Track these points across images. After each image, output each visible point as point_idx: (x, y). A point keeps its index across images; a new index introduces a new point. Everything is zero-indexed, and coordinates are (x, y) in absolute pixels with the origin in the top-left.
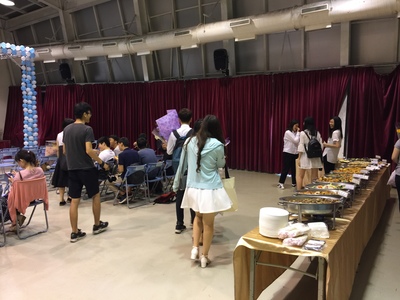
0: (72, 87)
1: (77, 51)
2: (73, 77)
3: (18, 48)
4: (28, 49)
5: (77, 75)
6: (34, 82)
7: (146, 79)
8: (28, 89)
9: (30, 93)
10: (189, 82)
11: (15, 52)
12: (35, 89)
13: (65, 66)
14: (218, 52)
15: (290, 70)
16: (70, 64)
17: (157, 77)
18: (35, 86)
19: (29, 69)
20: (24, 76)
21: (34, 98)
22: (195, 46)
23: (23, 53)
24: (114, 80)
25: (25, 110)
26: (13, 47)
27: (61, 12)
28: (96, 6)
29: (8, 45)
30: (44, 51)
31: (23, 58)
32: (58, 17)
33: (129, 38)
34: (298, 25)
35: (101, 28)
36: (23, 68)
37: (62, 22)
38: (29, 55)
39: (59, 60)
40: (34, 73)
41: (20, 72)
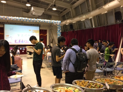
0: (73, 31)
2: (74, 28)
3: (56, 21)
4: (59, 21)
6: (61, 31)
9: (59, 34)
12: (61, 33)
17: (98, 26)
18: (61, 32)
19: (59, 27)
20: (58, 29)
22: (106, 12)
24: (85, 28)
26: (55, 21)
27: (71, 9)
28: (80, 5)
29: (53, 21)
30: (66, 21)
32: (70, 11)
36: (58, 27)
38: (59, 23)
39: (70, 24)
40: (60, 28)
41: (57, 28)
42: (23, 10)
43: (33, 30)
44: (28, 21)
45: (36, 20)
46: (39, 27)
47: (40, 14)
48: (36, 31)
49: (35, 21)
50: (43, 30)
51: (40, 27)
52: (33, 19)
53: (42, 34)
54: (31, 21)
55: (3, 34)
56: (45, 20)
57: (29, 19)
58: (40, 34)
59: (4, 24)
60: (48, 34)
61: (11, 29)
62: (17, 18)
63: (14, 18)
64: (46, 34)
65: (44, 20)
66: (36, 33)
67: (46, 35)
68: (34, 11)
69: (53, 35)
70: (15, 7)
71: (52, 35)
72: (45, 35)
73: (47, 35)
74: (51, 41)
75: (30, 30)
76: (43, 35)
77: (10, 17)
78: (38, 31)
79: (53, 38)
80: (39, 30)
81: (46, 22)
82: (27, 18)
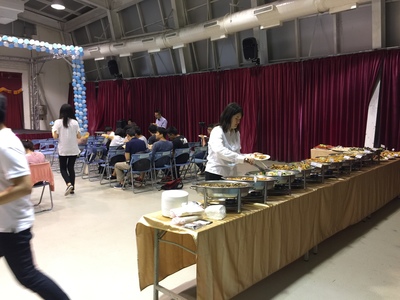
0: (120, 82)
1: (121, 48)
2: (121, 73)
3: (68, 48)
4: (77, 48)
5: (124, 70)
6: (84, 78)
7: (184, 71)
8: (78, 85)
9: (80, 89)
10: (223, 73)
11: (65, 52)
12: (85, 85)
13: (113, 63)
14: (247, 41)
15: (320, 56)
16: (118, 60)
17: (195, 69)
18: (84, 82)
19: (79, 67)
20: (74, 73)
21: (84, 93)
22: (223, 36)
23: (73, 52)
24: (157, 73)
25: (76, 104)
26: (64, 47)
27: (108, 11)
28: (140, 4)
29: (59, 46)
30: (94, 49)
31: (73, 57)
32: (106, 17)
33: (165, 33)
34: (322, 9)
35: (144, 24)
36: (74, 66)
37: (110, 21)
38: (78, 54)
39: (108, 57)
40: (83, 70)
41: (71, 69)
47: (6, 20)
50: (6, 74)
56: (32, 42)
60: (25, 89)
64: (20, 87)
65: (27, 41)
67: (19, 91)
72: (15, 92)
73: (21, 93)
74: (40, 112)
76: (9, 91)
81: (34, 48)
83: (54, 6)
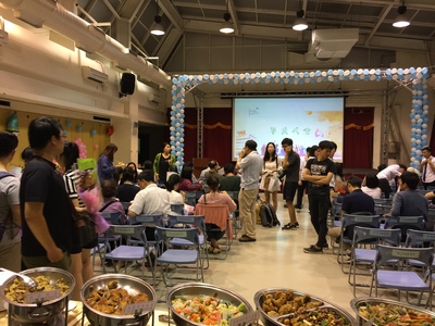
3: (406, 71)
4: (419, 70)
6: (426, 107)
9: (420, 120)
11: (402, 76)
12: (426, 116)
18: (426, 112)
19: (420, 93)
20: (414, 101)
21: (425, 125)
23: (414, 76)
26: (401, 71)
29: (394, 71)
31: (414, 82)
36: (414, 92)
38: (420, 77)
40: (425, 97)
41: (411, 97)
42: (290, 46)
43: (321, 113)
44: (296, 82)
45: (324, 74)
46: (342, 99)
47: (344, 53)
48: (330, 116)
49: (319, 80)
50: (357, 109)
51: (345, 97)
52: (312, 74)
53: (352, 125)
54: (307, 81)
55: (229, 127)
56: (360, 71)
57: (301, 74)
58: (345, 124)
59: (232, 98)
60: (377, 125)
61: (253, 112)
62: (264, 75)
63: (253, 76)
64: (372, 122)
65: (354, 72)
66: (331, 120)
67: (369, 127)
68: (318, 44)
69: (398, 126)
70: (265, 40)
71: (394, 127)
72: (365, 128)
73: (372, 128)
74: (391, 150)
75: (310, 113)
76: (359, 127)
77: (242, 76)
78: (337, 113)
79: (398, 140)
80: (341, 109)
81: (362, 78)
82: (292, 73)
83: (396, 25)
